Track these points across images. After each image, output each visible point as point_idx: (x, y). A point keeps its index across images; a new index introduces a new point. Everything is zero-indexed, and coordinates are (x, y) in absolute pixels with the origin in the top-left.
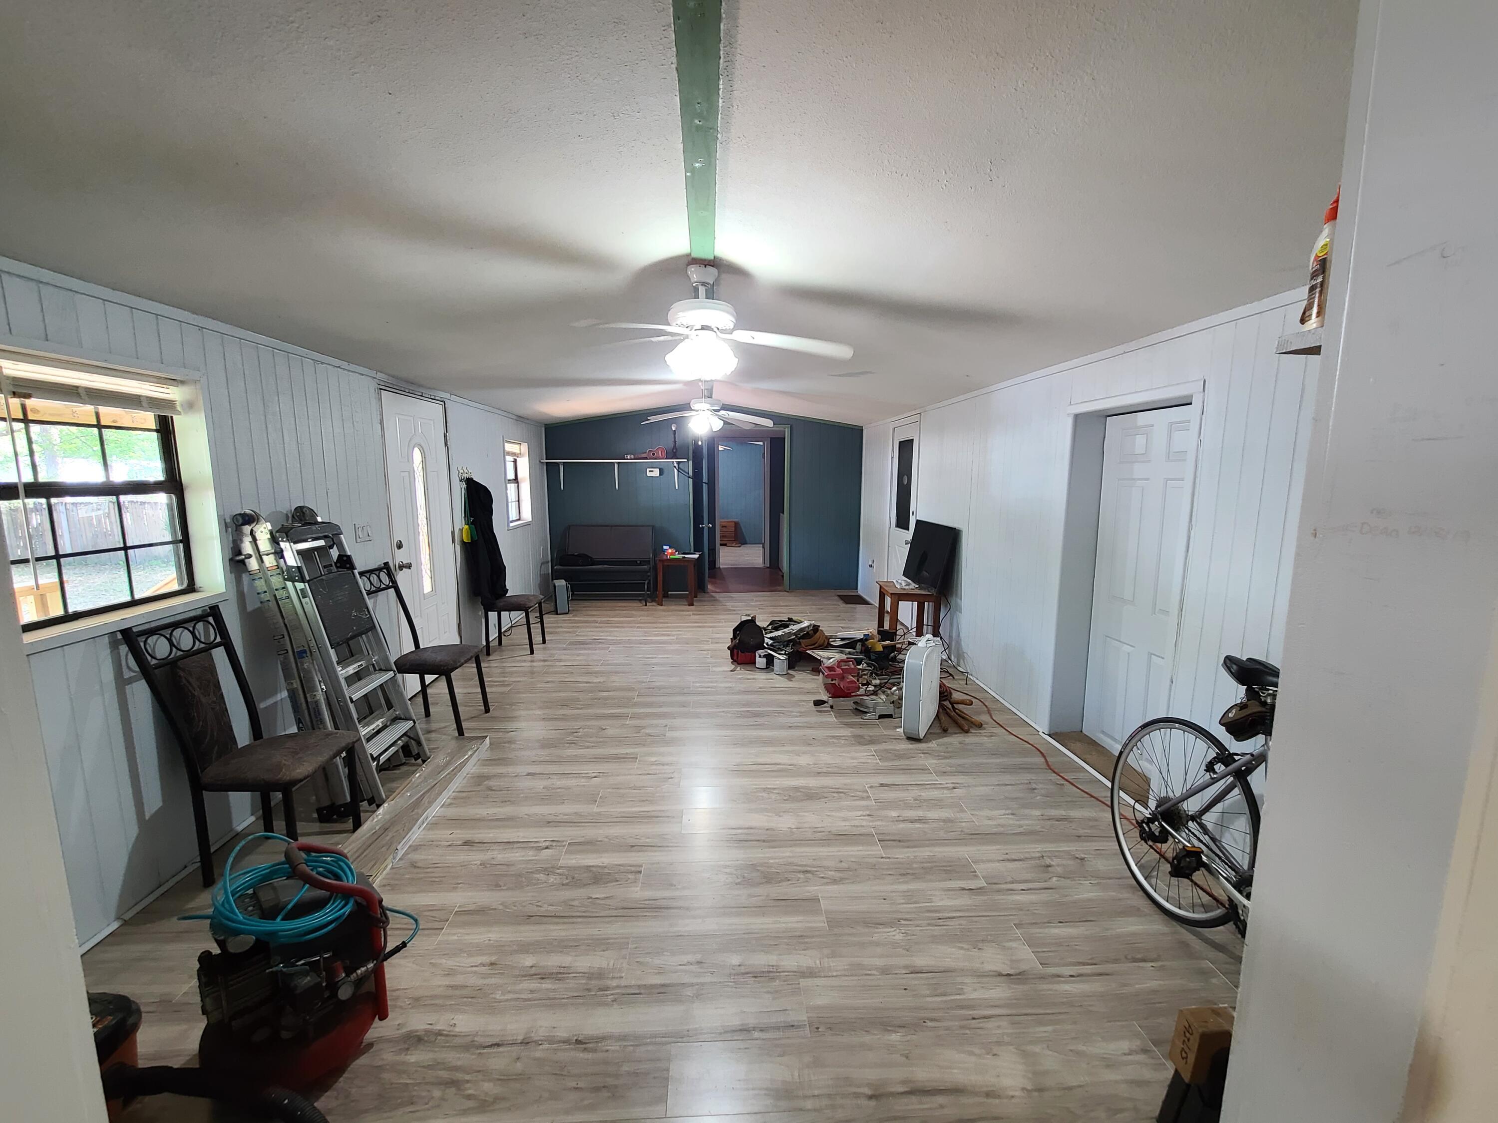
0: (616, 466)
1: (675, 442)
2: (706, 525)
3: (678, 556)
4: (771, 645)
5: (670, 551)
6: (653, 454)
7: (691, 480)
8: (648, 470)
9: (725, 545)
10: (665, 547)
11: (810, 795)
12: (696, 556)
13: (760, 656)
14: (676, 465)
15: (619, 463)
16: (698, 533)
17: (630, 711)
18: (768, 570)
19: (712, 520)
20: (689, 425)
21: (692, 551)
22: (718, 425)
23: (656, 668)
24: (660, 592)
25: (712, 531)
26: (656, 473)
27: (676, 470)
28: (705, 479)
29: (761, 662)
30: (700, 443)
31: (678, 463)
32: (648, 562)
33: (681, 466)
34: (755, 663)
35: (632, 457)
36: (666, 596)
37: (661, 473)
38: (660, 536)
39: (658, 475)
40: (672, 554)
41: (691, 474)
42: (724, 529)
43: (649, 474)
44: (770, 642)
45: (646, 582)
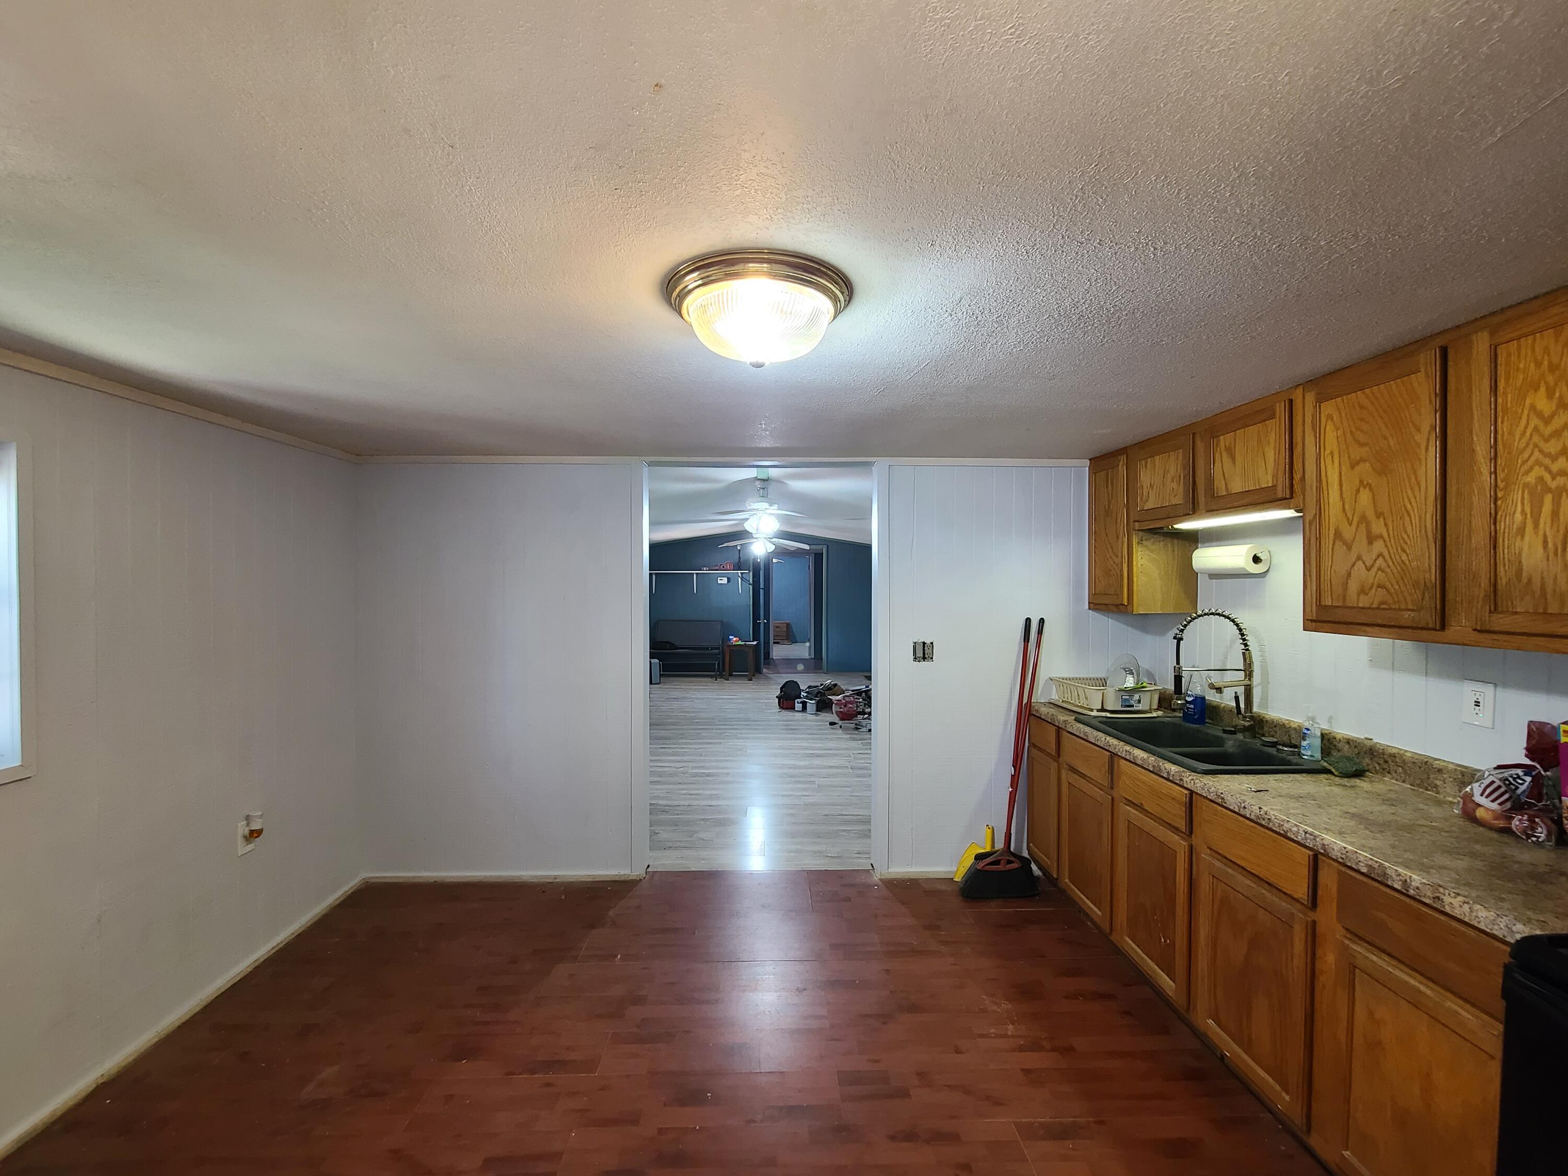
0: (695, 576)
1: (740, 558)
2: (762, 621)
3: (740, 643)
4: (806, 696)
5: (735, 639)
6: (723, 567)
7: (751, 586)
8: (719, 578)
9: (778, 643)
10: (731, 637)
11: (818, 756)
12: (755, 643)
13: (798, 703)
14: (740, 575)
15: (697, 573)
16: (756, 626)
17: (715, 727)
18: (813, 660)
19: (767, 617)
20: (751, 548)
21: (752, 639)
22: (771, 548)
23: (728, 710)
24: (726, 673)
25: (767, 626)
26: (725, 581)
27: (740, 579)
28: (762, 586)
29: (798, 706)
30: (759, 560)
31: (742, 573)
32: (718, 648)
33: (744, 575)
34: (794, 708)
35: (708, 569)
36: (731, 675)
37: (729, 580)
38: (728, 629)
39: (726, 582)
40: (736, 641)
41: (751, 581)
42: (777, 629)
43: (719, 582)
44: (805, 694)
45: (717, 663)
